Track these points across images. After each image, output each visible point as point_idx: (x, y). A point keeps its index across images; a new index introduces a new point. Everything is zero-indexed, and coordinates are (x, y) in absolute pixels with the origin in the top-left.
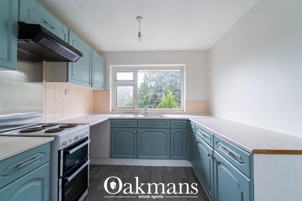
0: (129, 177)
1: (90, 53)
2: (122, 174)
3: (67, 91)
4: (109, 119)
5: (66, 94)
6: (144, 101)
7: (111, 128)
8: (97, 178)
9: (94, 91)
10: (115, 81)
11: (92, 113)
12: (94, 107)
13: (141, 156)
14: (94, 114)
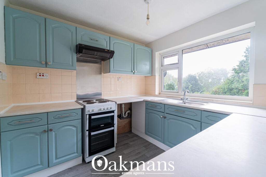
0: (149, 157)
1: (132, 48)
2: (147, 151)
3: (119, 78)
4: (144, 101)
5: (118, 80)
6: (242, 84)
7: (146, 108)
8: (130, 144)
9: (145, 77)
10: (162, 66)
11: (144, 95)
12: (146, 90)
13: (168, 143)
14: (145, 96)
